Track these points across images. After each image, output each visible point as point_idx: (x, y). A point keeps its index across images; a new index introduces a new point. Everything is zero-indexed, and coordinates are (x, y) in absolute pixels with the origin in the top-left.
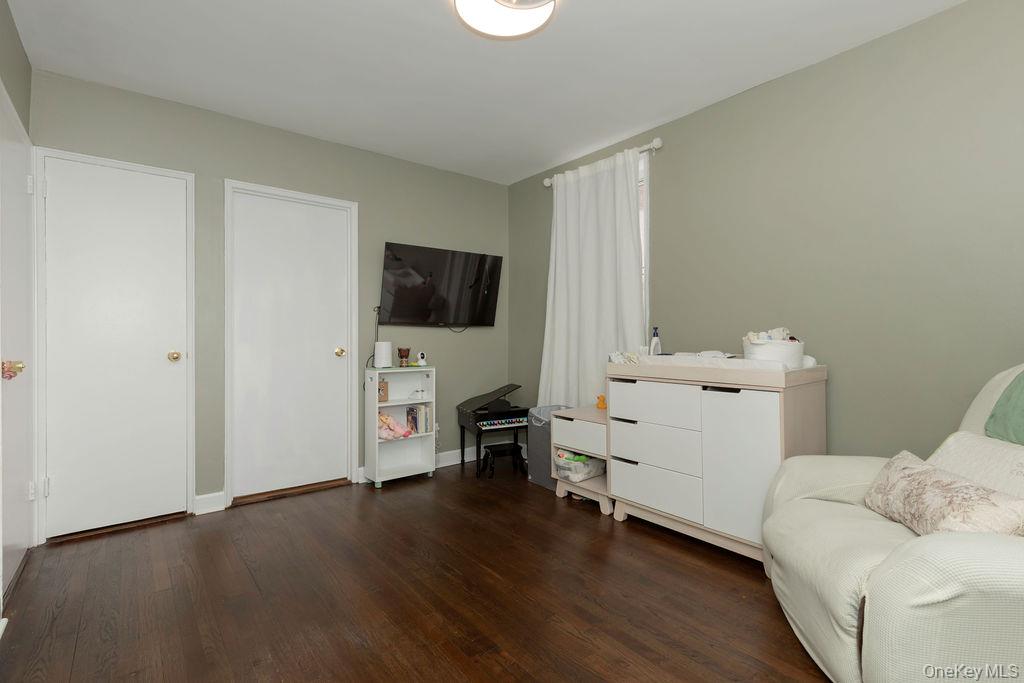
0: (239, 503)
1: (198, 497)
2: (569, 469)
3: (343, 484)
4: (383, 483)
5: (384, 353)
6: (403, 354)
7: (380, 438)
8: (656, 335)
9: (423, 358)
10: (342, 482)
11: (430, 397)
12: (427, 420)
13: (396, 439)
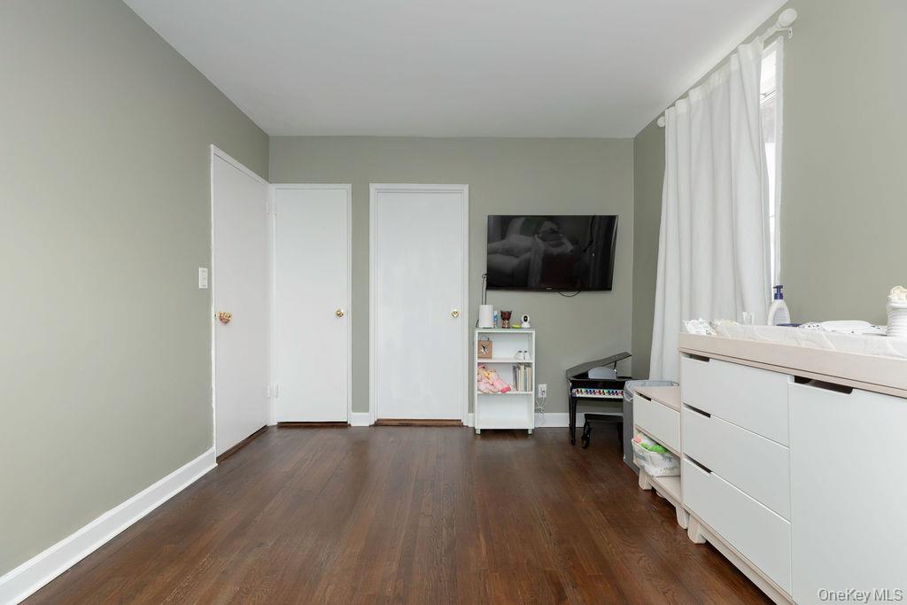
0: (379, 424)
1: (354, 414)
2: (644, 458)
3: (457, 424)
4: (481, 430)
5: (487, 315)
6: (506, 316)
7: (479, 390)
8: (779, 296)
9: (526, 321)
10: (455, 423)
11: (530, 358)
12: (526, 380)
13: (495, 394)
